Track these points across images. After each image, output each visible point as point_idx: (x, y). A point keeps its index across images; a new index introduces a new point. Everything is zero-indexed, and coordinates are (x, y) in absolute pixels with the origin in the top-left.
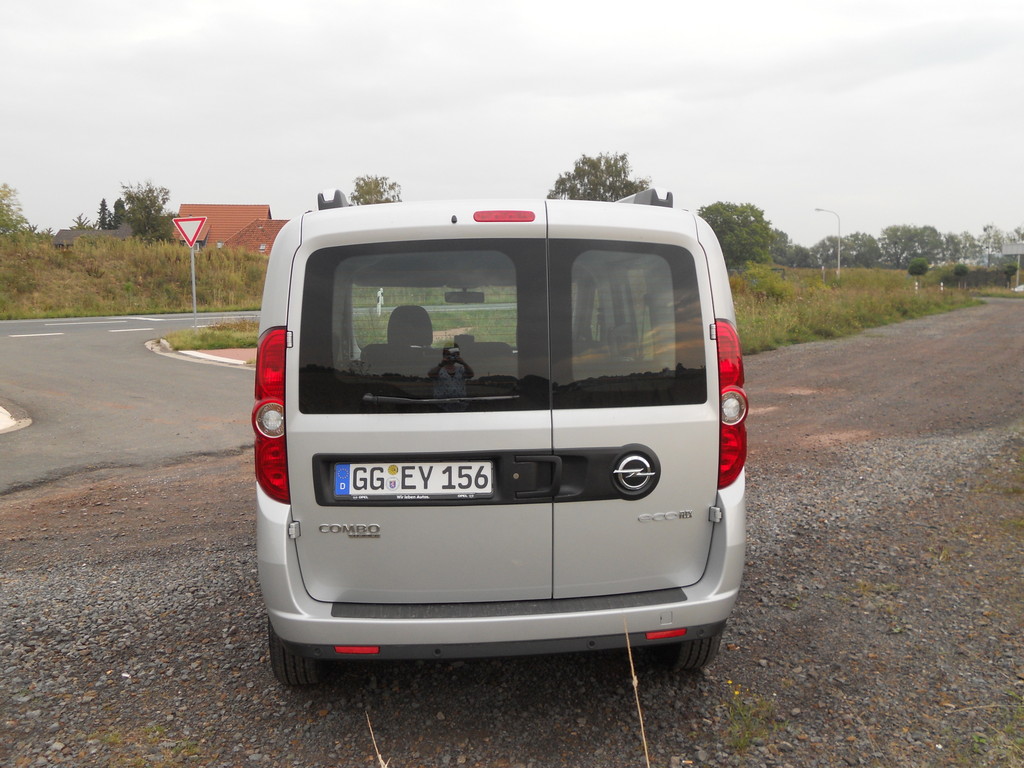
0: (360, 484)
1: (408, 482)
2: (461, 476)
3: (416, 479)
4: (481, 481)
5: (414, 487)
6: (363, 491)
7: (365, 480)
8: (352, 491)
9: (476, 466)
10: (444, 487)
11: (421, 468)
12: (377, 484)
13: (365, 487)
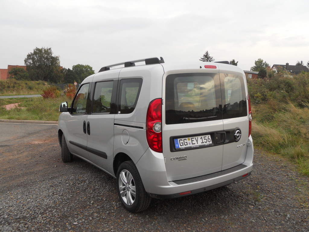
0: (182, 144)
1: (193, 142)
2: (205, 139)
3: (195, 142)
4: (209, 140)
5: (195, 144)
6: (183, 146)
7: (182, 143)
8: (180, 147)
9: (207, 136)
10: (202, 143)
11: (195, 138)
12: (186, 144)
13: (183, 145)
